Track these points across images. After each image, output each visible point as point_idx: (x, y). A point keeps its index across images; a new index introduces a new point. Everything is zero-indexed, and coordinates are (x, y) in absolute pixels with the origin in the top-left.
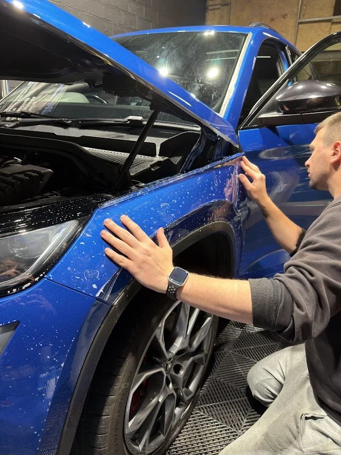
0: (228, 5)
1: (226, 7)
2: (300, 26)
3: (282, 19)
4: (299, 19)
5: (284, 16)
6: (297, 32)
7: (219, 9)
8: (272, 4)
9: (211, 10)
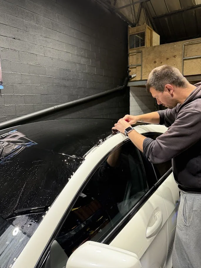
0: (140, 52)
1: (140, 54)
2: (185, 61)
3: (173, 58)
4: (184, 57)
5: (175, 56)
6: (183, 64)
7: (136, 54)
8: (167, 50)
9: (131, 55)
